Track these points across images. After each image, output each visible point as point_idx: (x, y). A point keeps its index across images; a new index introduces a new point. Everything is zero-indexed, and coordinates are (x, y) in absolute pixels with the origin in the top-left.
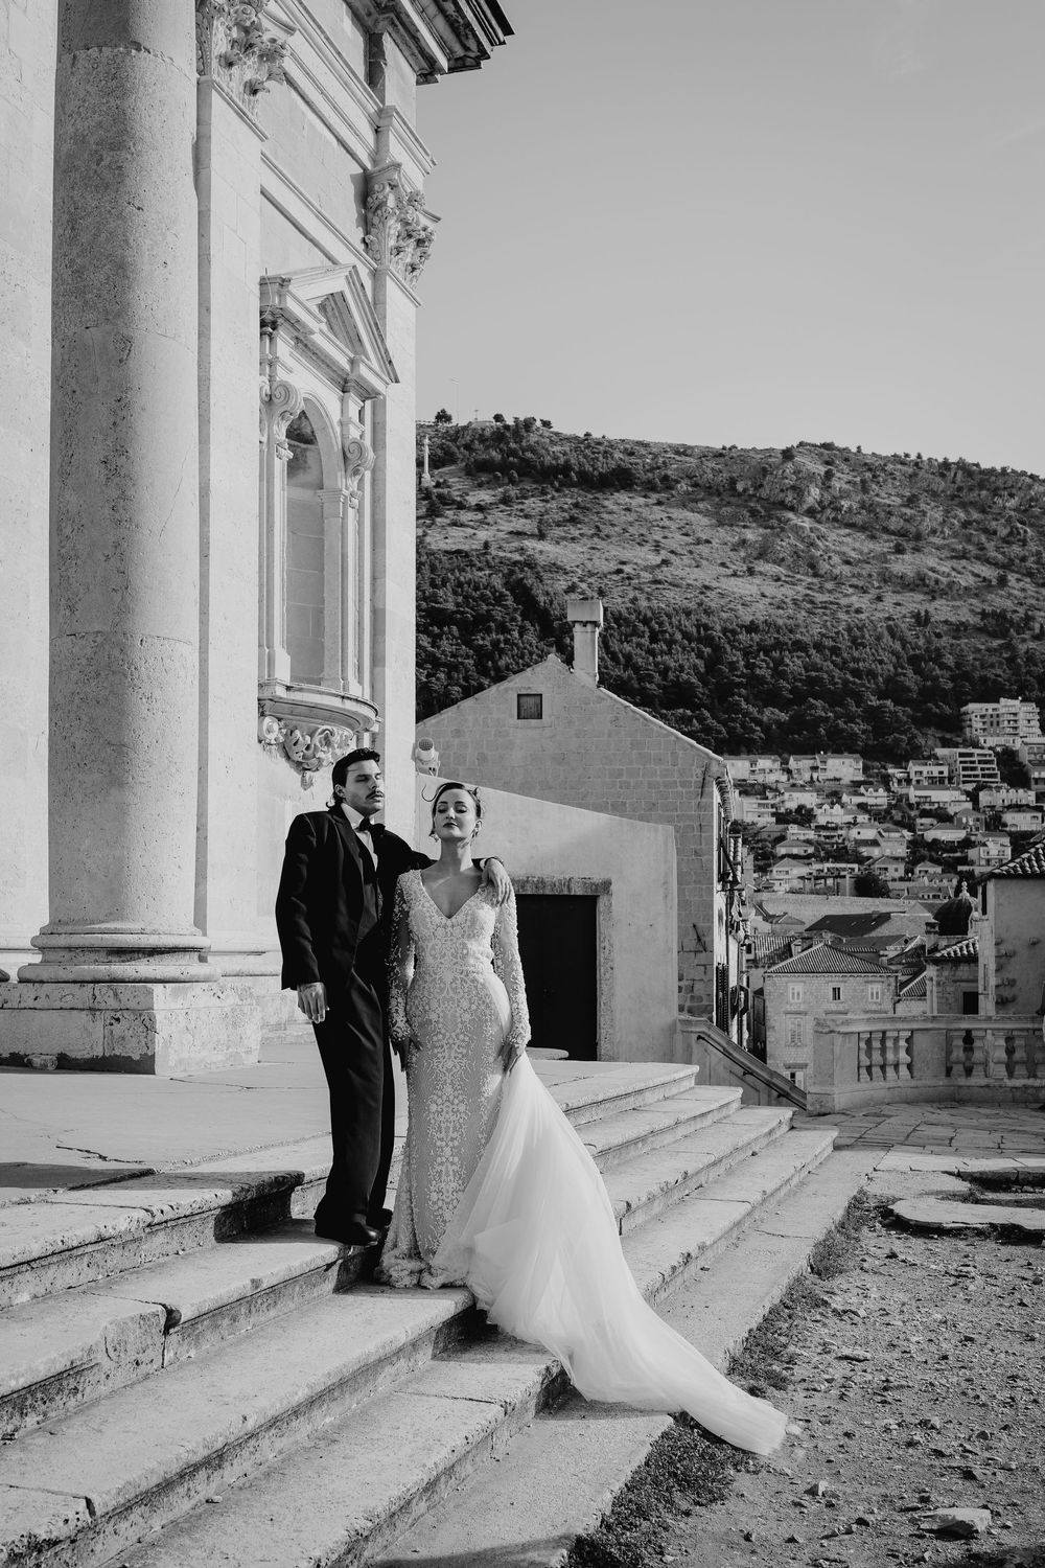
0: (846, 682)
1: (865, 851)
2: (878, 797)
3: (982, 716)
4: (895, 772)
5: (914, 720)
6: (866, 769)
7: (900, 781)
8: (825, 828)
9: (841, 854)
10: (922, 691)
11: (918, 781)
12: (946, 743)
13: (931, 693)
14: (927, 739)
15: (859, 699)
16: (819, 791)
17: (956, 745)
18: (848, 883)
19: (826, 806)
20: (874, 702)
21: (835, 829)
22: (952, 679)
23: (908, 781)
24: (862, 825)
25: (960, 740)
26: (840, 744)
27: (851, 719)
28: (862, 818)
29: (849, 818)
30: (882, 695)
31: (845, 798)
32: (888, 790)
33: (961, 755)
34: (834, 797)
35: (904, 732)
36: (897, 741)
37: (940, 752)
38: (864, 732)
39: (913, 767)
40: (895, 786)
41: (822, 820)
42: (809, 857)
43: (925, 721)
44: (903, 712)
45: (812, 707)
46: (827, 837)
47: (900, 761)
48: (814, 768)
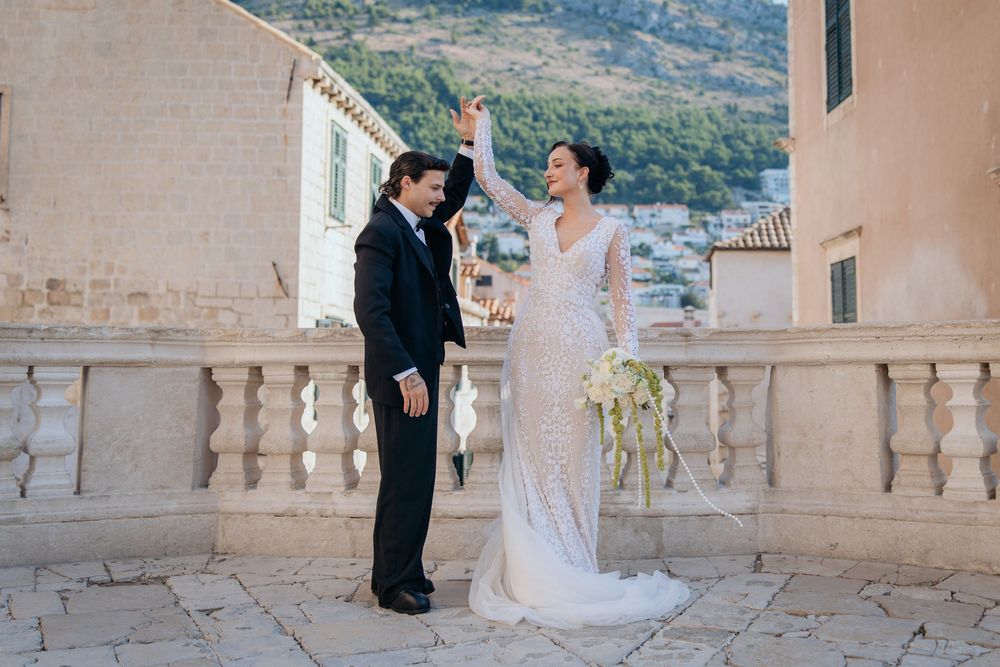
0: (676, 153)
1: (689, 277)
2: (699, 237)
3: (776, 180)
4: (710, 218)
5: (727, 182)
6: (691, 216)
7: (715, 226)
8: (660, 259)
9: (670, 279)
10: (732, 161)
11: (729, 226)
12: (749, 198)
13: (737, 162)
14: (736, 195)
15: (686, 165)
16: (656, 232)
17: (756, 200)
18: (675, 299)
19: (661, 243)
20: (696, 167)
21: (667, 260)
22: (754, 152)
23: (722, 226)
24: (688, 258)
25: (759, 196)
26: (672, 197)
27: (679, 179)
28: (688, 252)
29: (678, 253)
30: (703, 163)
31: (675, 237)
32: (707, 231)
33: (761, 207)
34: (667, 236)
35: (718, 190)
36: (713, 197)
37: (745, 204)
38: (690, 189)
39: (725, 215)
40: (711, 229)
41: (657, 253)
42: (647, 281)
43: (734, 182)
44: (718, 176)
45: (651, 170)
46: (662, 266)
47: (715, 209)
48: (653, 216)
